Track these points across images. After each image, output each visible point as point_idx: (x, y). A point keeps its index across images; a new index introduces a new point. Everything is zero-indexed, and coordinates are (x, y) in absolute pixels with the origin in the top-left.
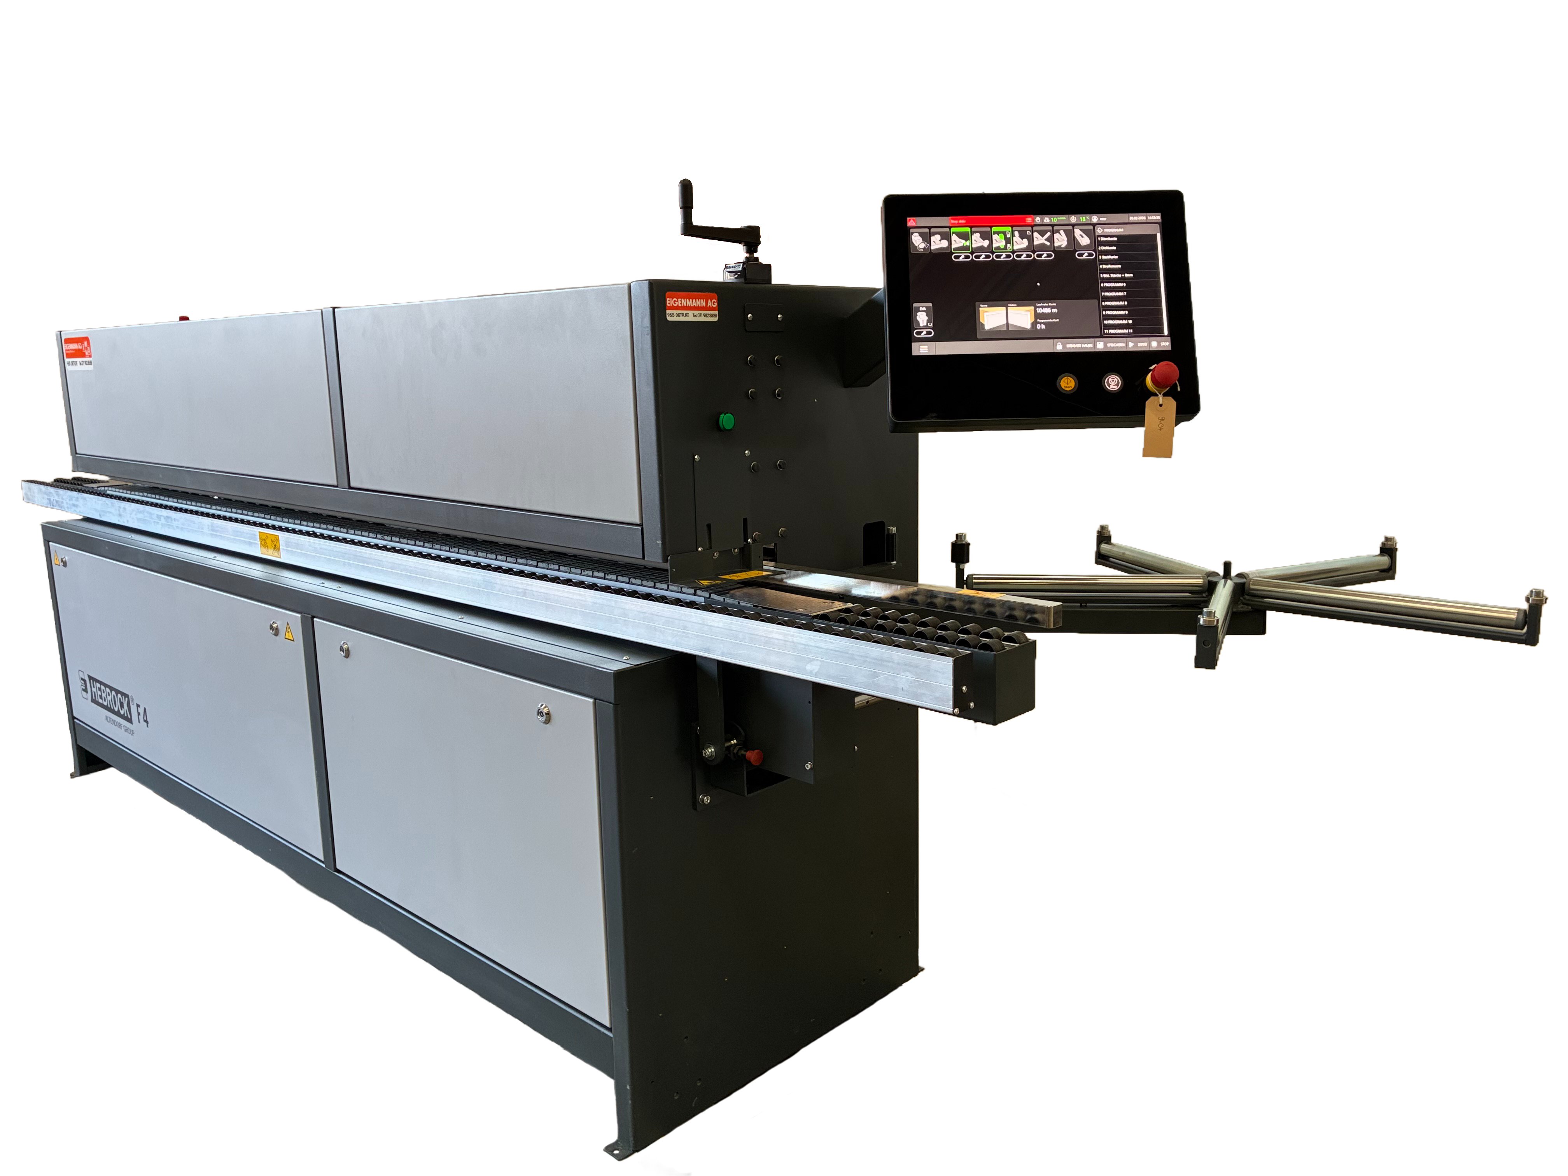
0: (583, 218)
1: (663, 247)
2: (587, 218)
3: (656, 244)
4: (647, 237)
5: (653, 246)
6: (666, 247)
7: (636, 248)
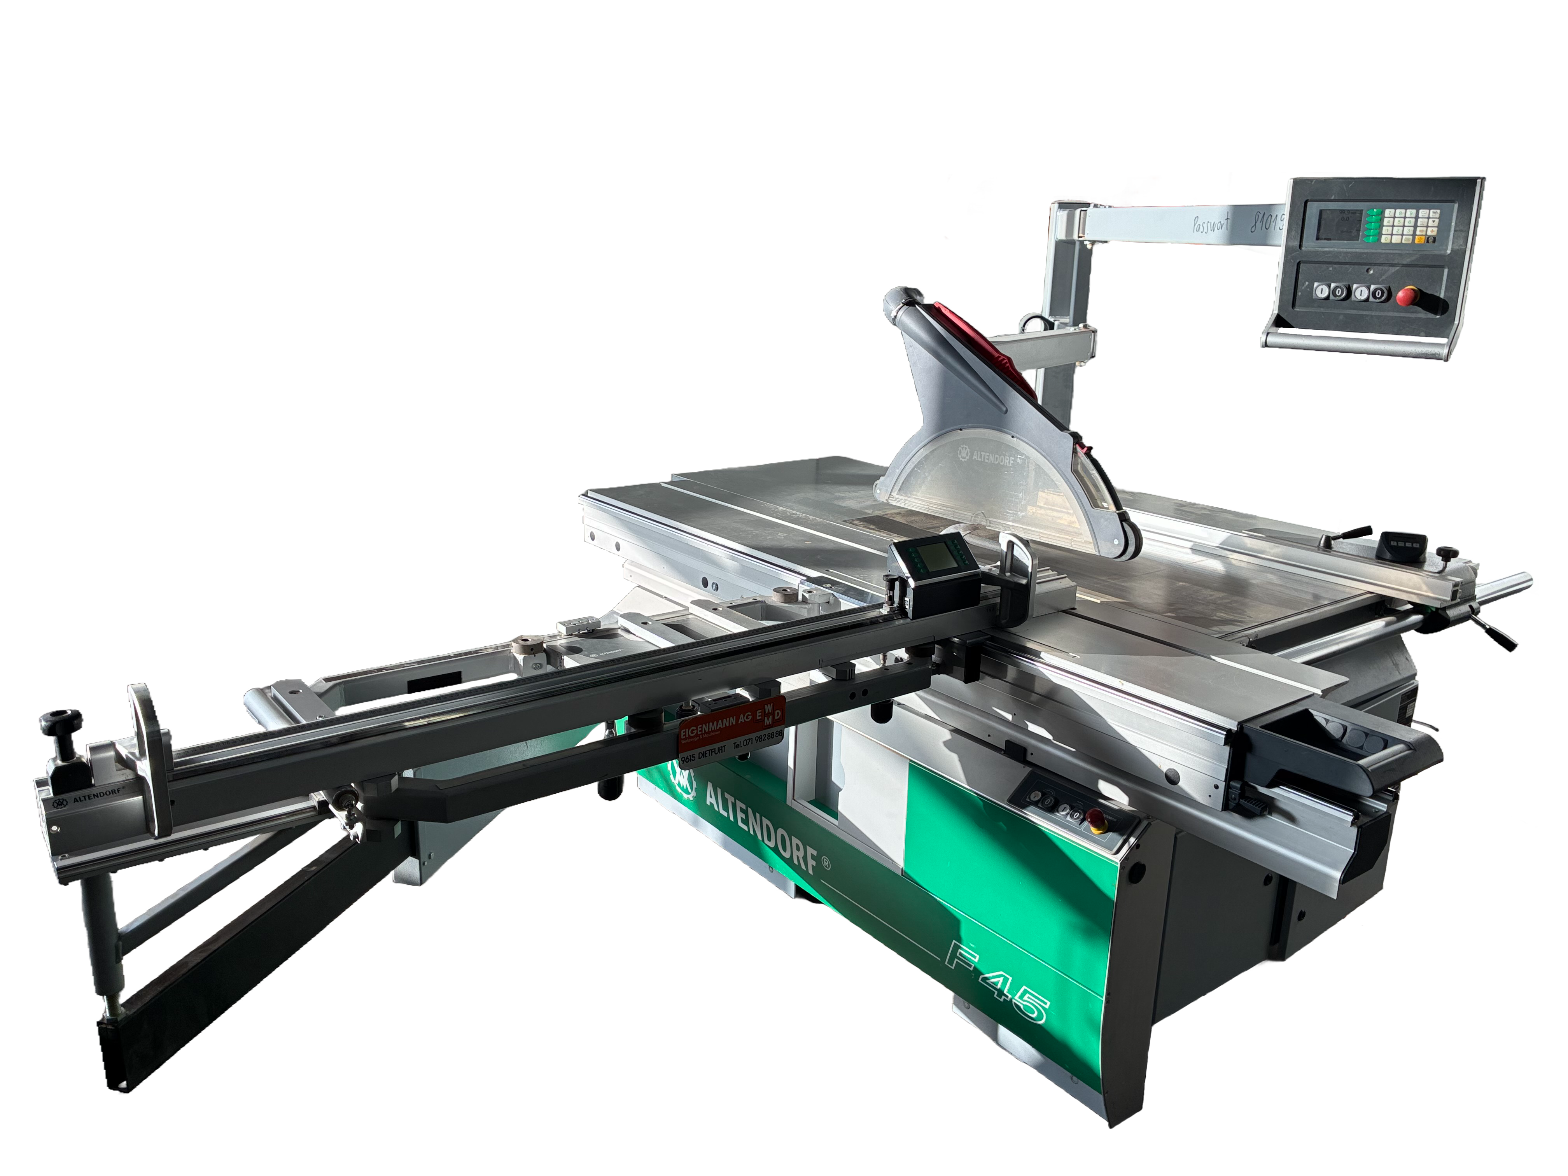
0: (964, 183)
1: (1045, 216)
2: (967, 184)
3: (1038, 214)
4: (1029, 207)
5: (1035, 215)
7: (1016, 215)
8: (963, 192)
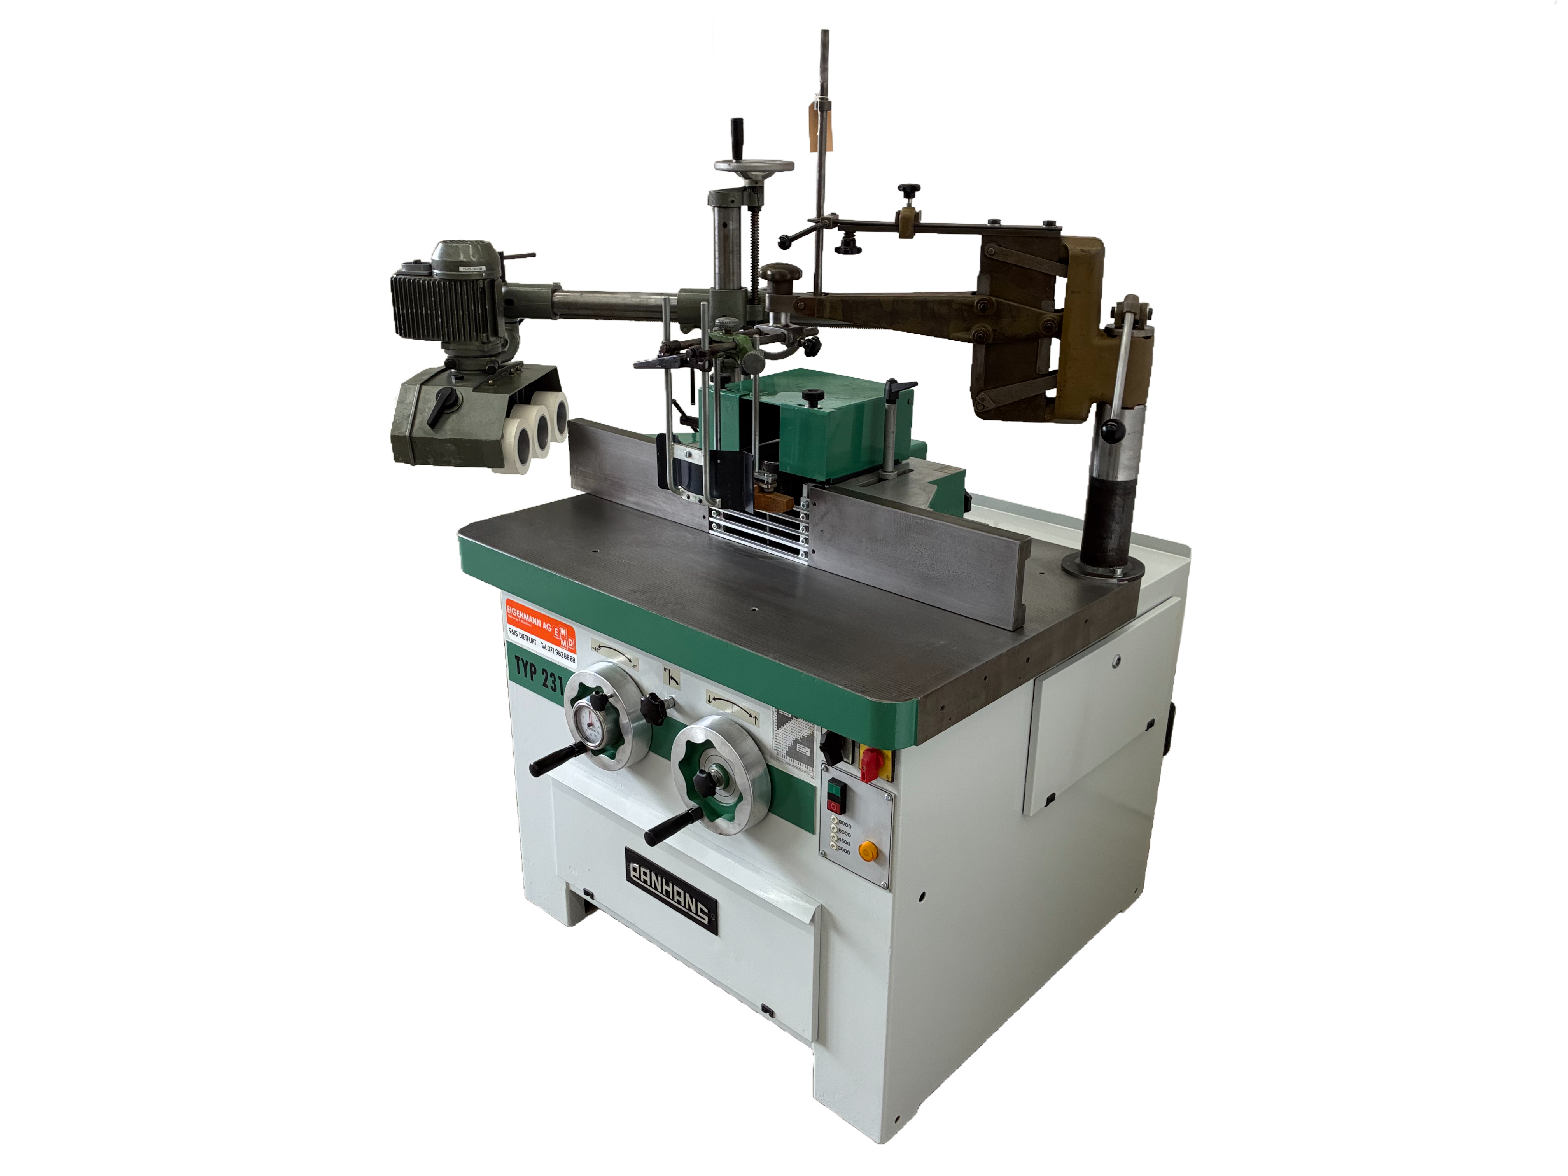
1: (989, 50)
2: (884, 2)
4: (968, 35)
6: (994, 50)
7: (950, 50)
8: (879, 15)
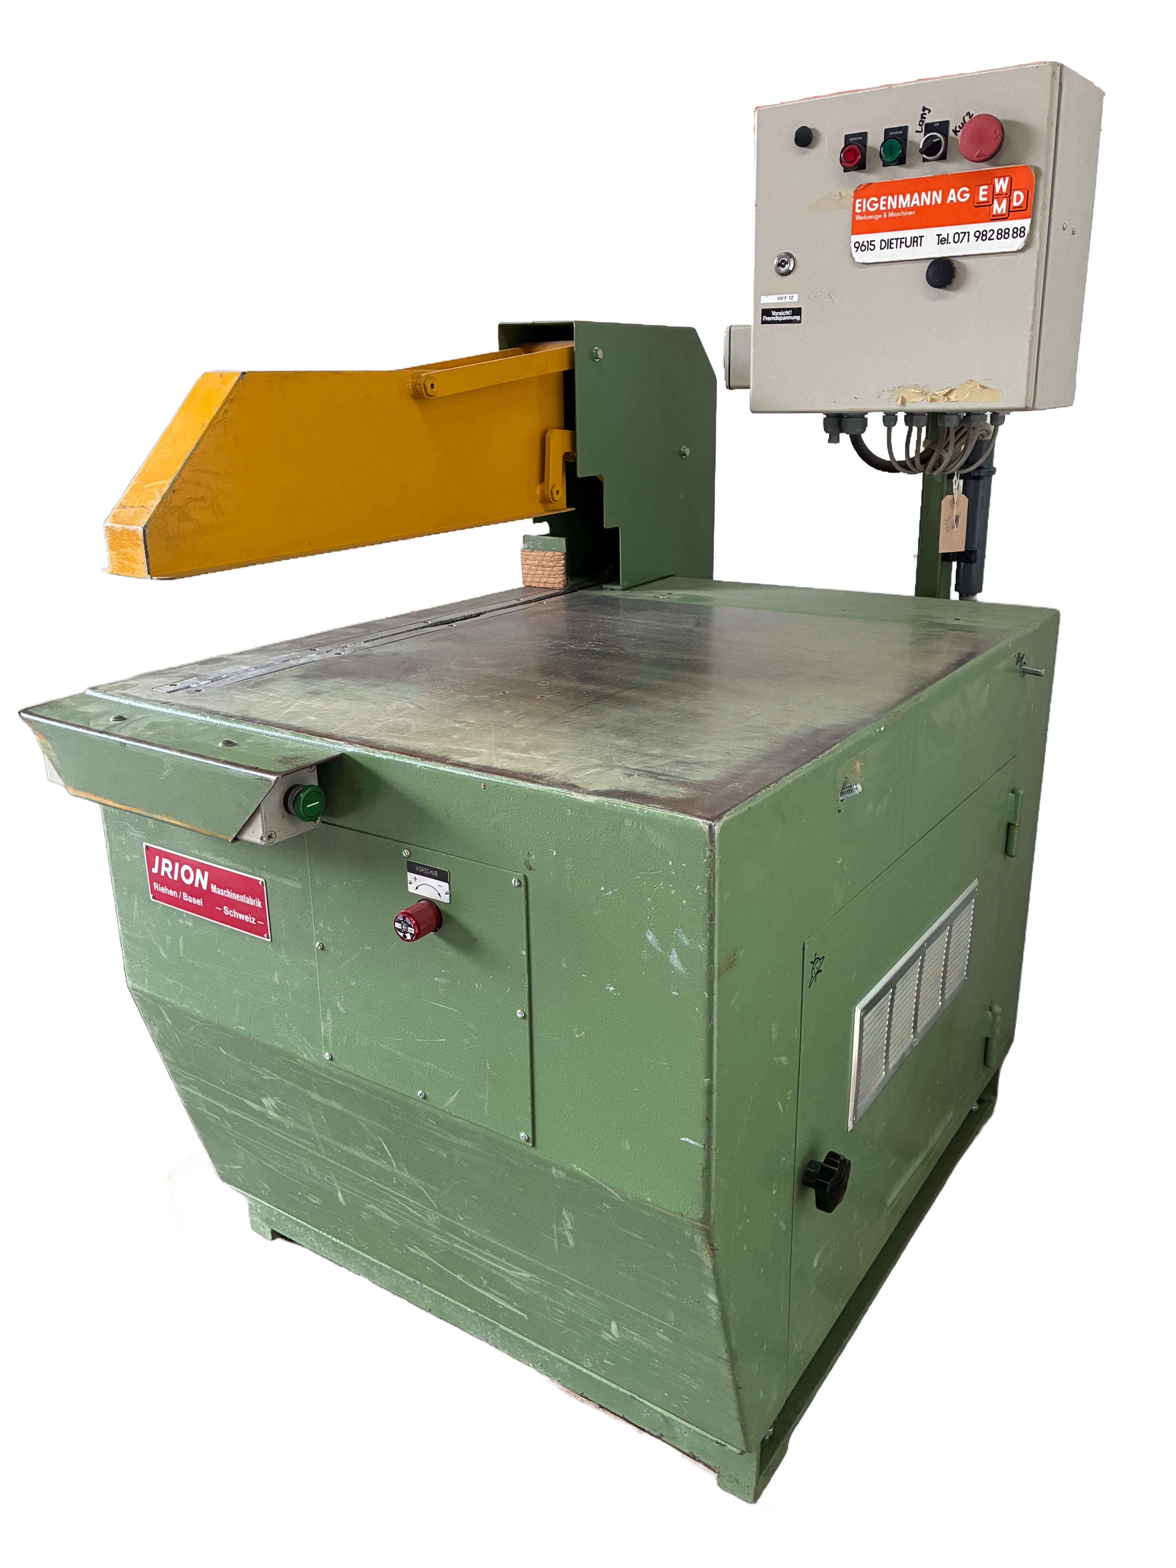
0: (597, 42)
2: (605, 42)
3: (735, 81)
4: (718, 70)
5: (729, 86)
6: (753, 84)
7: (694, 93)
8: (598, 60)
